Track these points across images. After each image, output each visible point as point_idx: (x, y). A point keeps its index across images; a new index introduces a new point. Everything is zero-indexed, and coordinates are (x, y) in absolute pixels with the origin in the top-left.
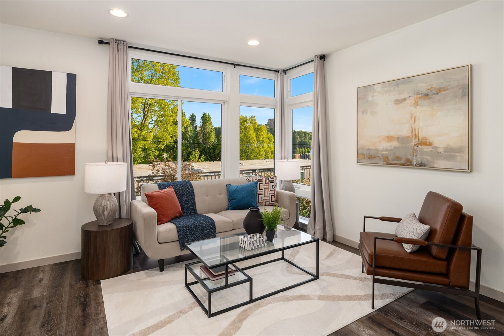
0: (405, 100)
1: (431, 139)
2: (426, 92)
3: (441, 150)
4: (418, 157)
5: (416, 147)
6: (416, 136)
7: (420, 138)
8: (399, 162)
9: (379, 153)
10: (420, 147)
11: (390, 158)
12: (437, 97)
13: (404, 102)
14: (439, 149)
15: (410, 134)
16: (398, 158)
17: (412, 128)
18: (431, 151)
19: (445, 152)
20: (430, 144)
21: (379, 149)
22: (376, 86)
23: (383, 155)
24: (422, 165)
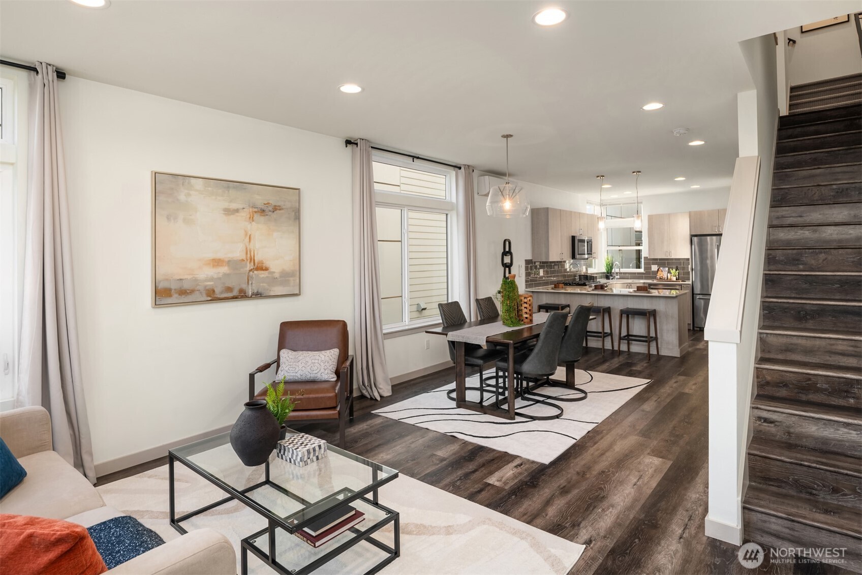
0: (237, 211)
1: (267, 263)
2: (263, 207)
3: (277, 275)
4: (254, 285)
5: (251, 273)
6: (252, 260)
7: (256, 262)
8: (230, 295)
9: (199, 285)
10: (256, 272)
11: (217, 290)
12: (274, 215)
13: (237, 214)
14: (275, 274)
15: (244, 257)
16: (229, 289)
17: (247, 248)
18: (267, 277)
19: (281, 277)
20: (267, 269)
21: (198, 279)
22: (193, 181)
23: (206, 286)
24: (258, 295)
